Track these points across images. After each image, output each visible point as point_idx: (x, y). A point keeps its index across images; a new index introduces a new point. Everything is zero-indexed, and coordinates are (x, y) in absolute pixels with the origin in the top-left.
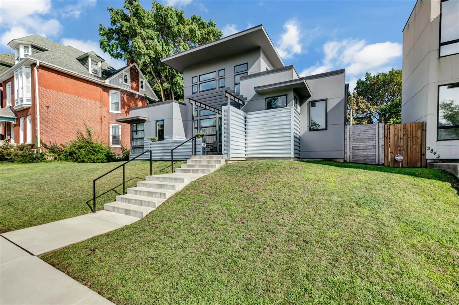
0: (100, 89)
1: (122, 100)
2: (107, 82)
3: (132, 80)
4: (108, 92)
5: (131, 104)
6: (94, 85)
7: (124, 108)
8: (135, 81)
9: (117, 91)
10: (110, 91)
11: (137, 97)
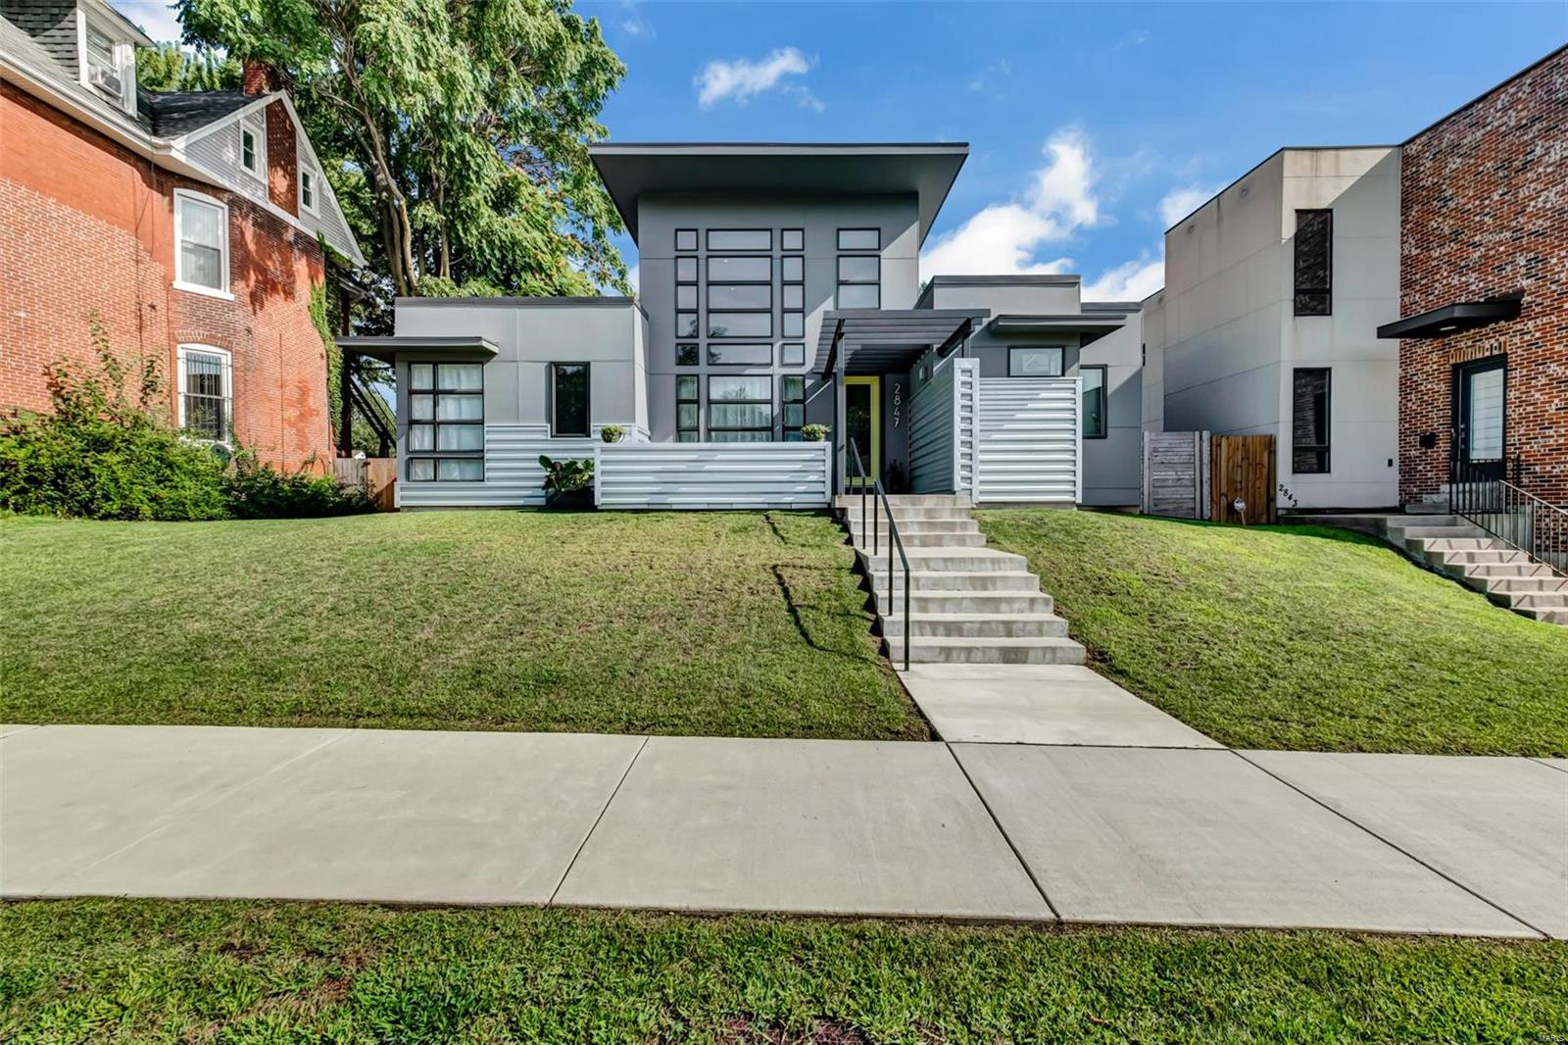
0: (129, 173)
1: (237, 242)
2: (178, 149)
3: (273, 161)
4: (166, 192)
5: (269, 263)
6: (105, 150)
7: (245, 277)
8: (282, 168)
9: (210, 199)
10: (176, 191)
11: (290, 236)
